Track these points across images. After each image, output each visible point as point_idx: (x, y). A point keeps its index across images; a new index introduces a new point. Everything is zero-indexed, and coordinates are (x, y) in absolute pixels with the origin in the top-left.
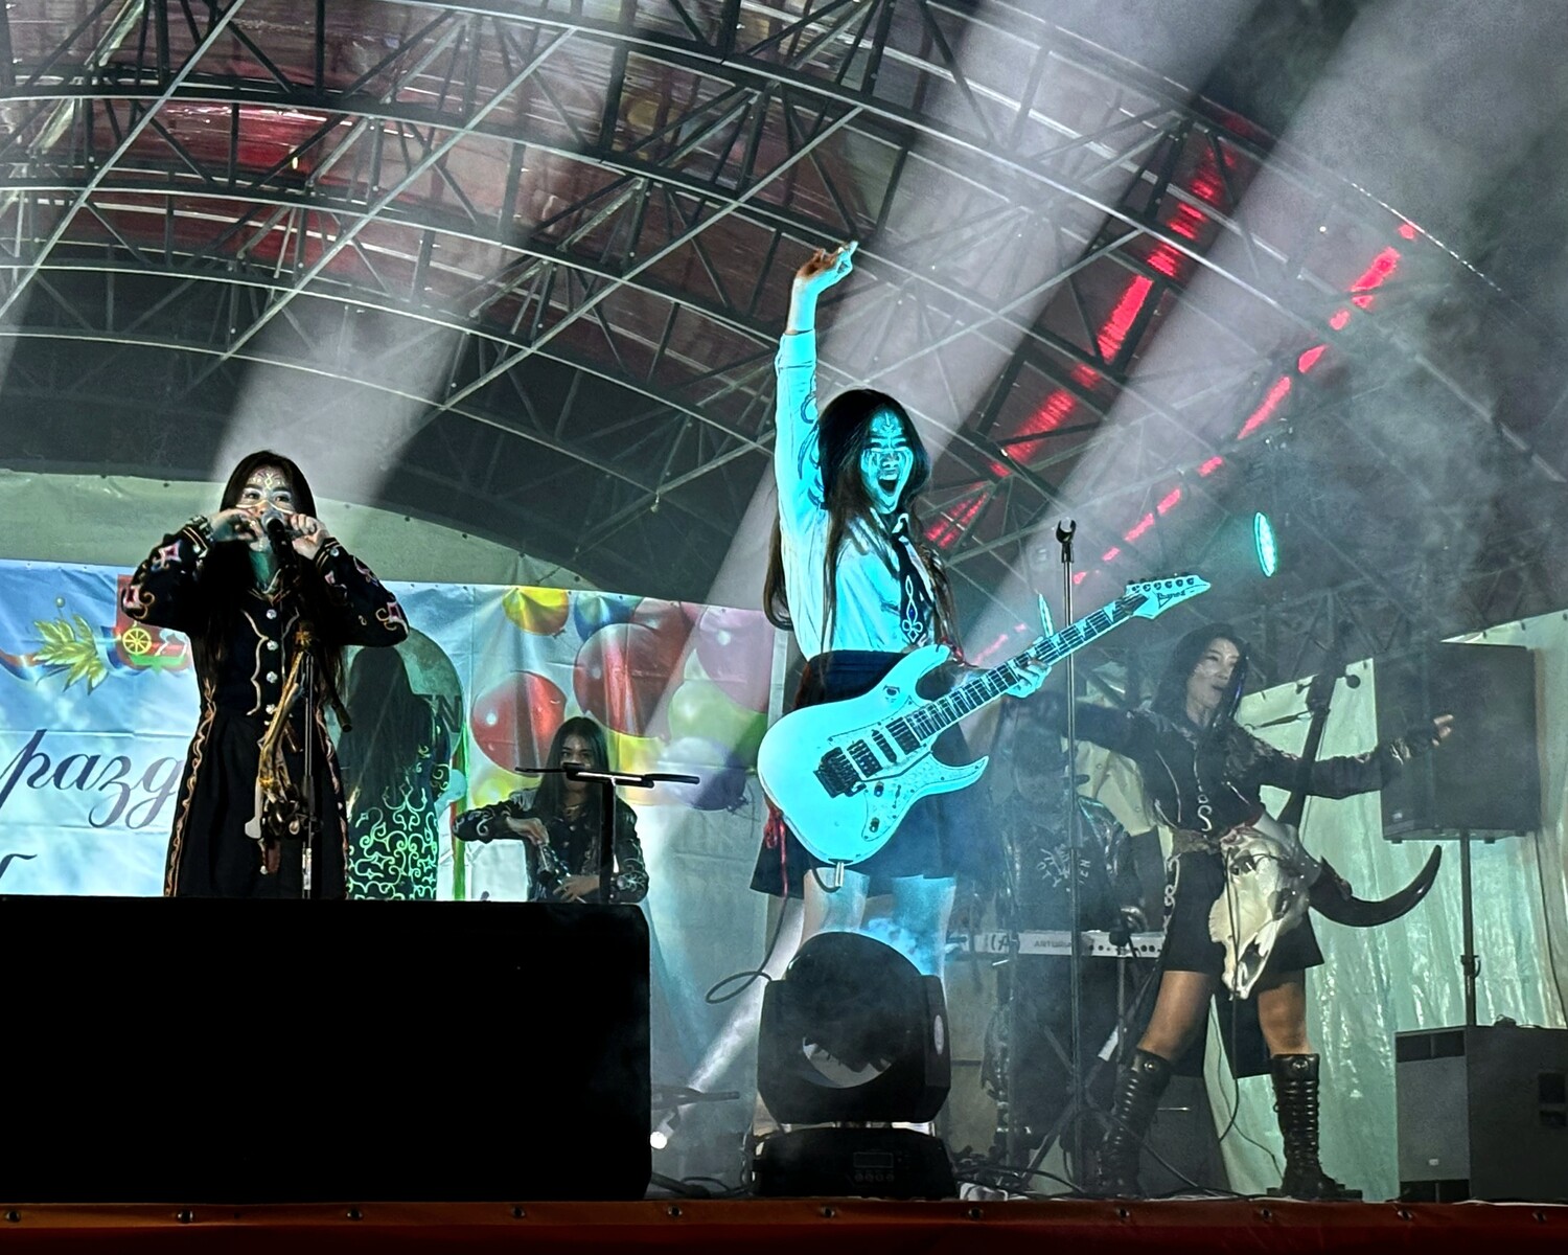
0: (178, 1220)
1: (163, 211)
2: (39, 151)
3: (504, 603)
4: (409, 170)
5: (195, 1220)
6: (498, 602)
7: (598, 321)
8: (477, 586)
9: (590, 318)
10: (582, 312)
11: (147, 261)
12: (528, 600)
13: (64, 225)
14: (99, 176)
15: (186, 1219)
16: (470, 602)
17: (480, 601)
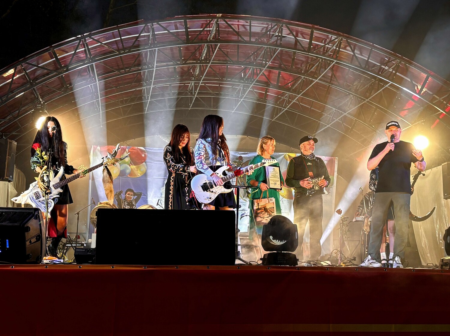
0: (144, 268)
1: (218, 85)
2: (195, 75)
3: (284, 156)
4: (257, 76)
5: (147, 268)
6: (283, 155)
7: (298, 103)
8: (279, 153)
9: (296, 102)
10: (294, 101)
11: (215, 95)
12: (288, 155)
13: (198, 88)
14: (202, 79)
15: (145, 268)
16: (278, 156)
17: (280, 156)
